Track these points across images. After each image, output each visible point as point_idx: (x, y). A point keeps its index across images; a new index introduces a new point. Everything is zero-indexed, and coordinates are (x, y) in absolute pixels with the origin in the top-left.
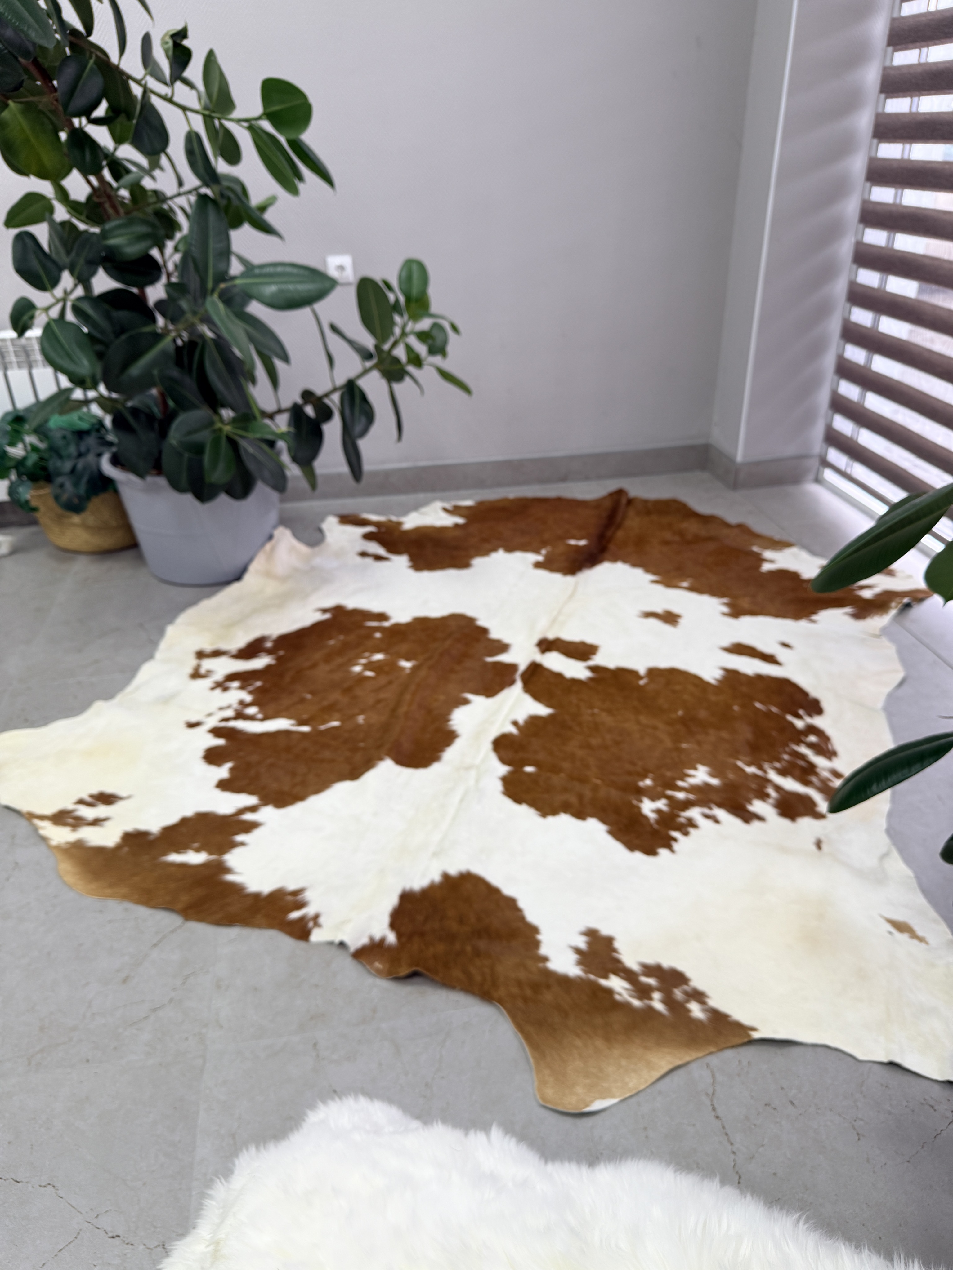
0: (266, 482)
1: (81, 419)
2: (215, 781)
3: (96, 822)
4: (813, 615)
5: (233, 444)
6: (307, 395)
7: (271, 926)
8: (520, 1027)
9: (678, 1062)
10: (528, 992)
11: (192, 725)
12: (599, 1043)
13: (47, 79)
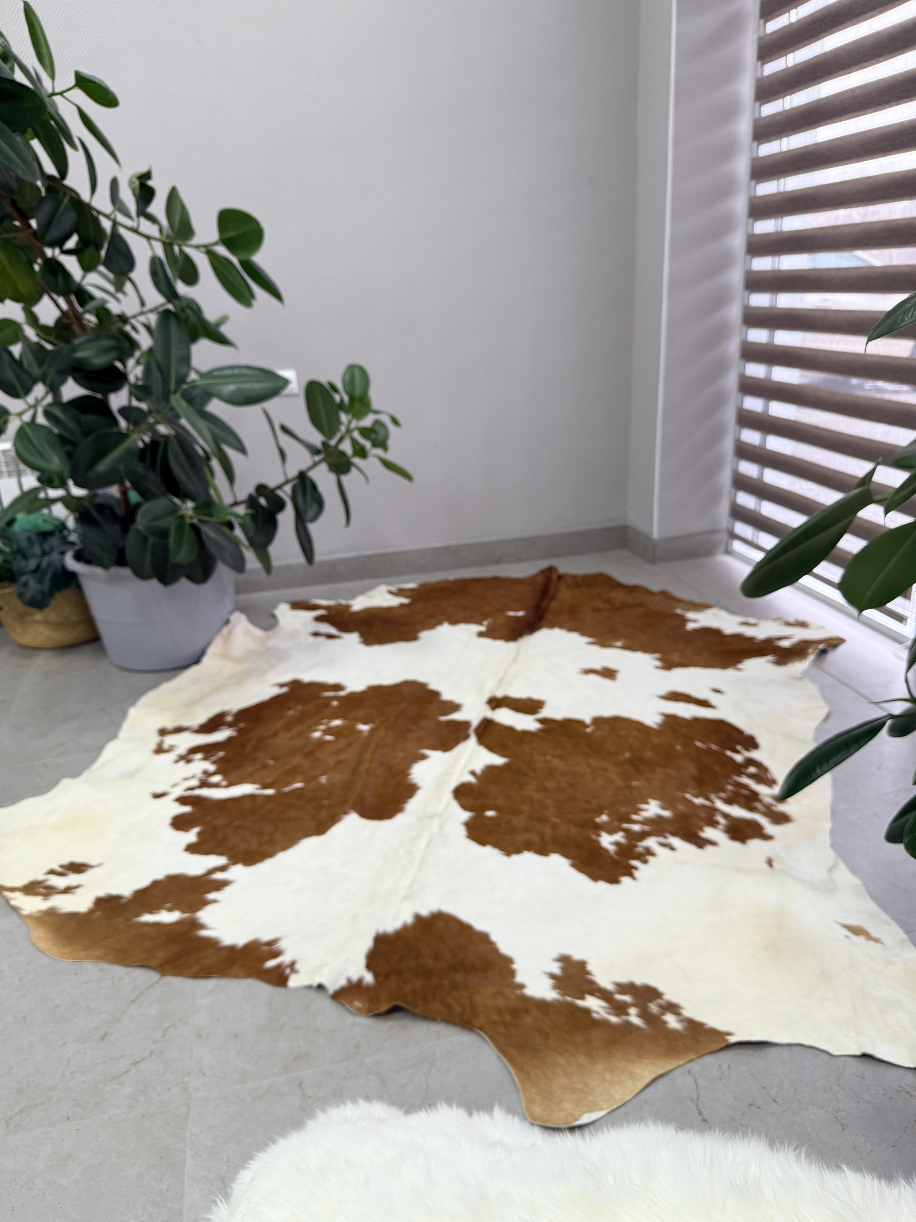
0: (225, 562)
1: (45, 521)
2: (183, 845)
3: (68, 890)
4: (738, 664)
5: (195, 529)
6: (261, 489)
7: (248, 975)
8: (503, 1051)
9: (661, 1071)
10: (508, 1018)
11: (157, 796)
12: (582, 1059)
13: (25, 218)
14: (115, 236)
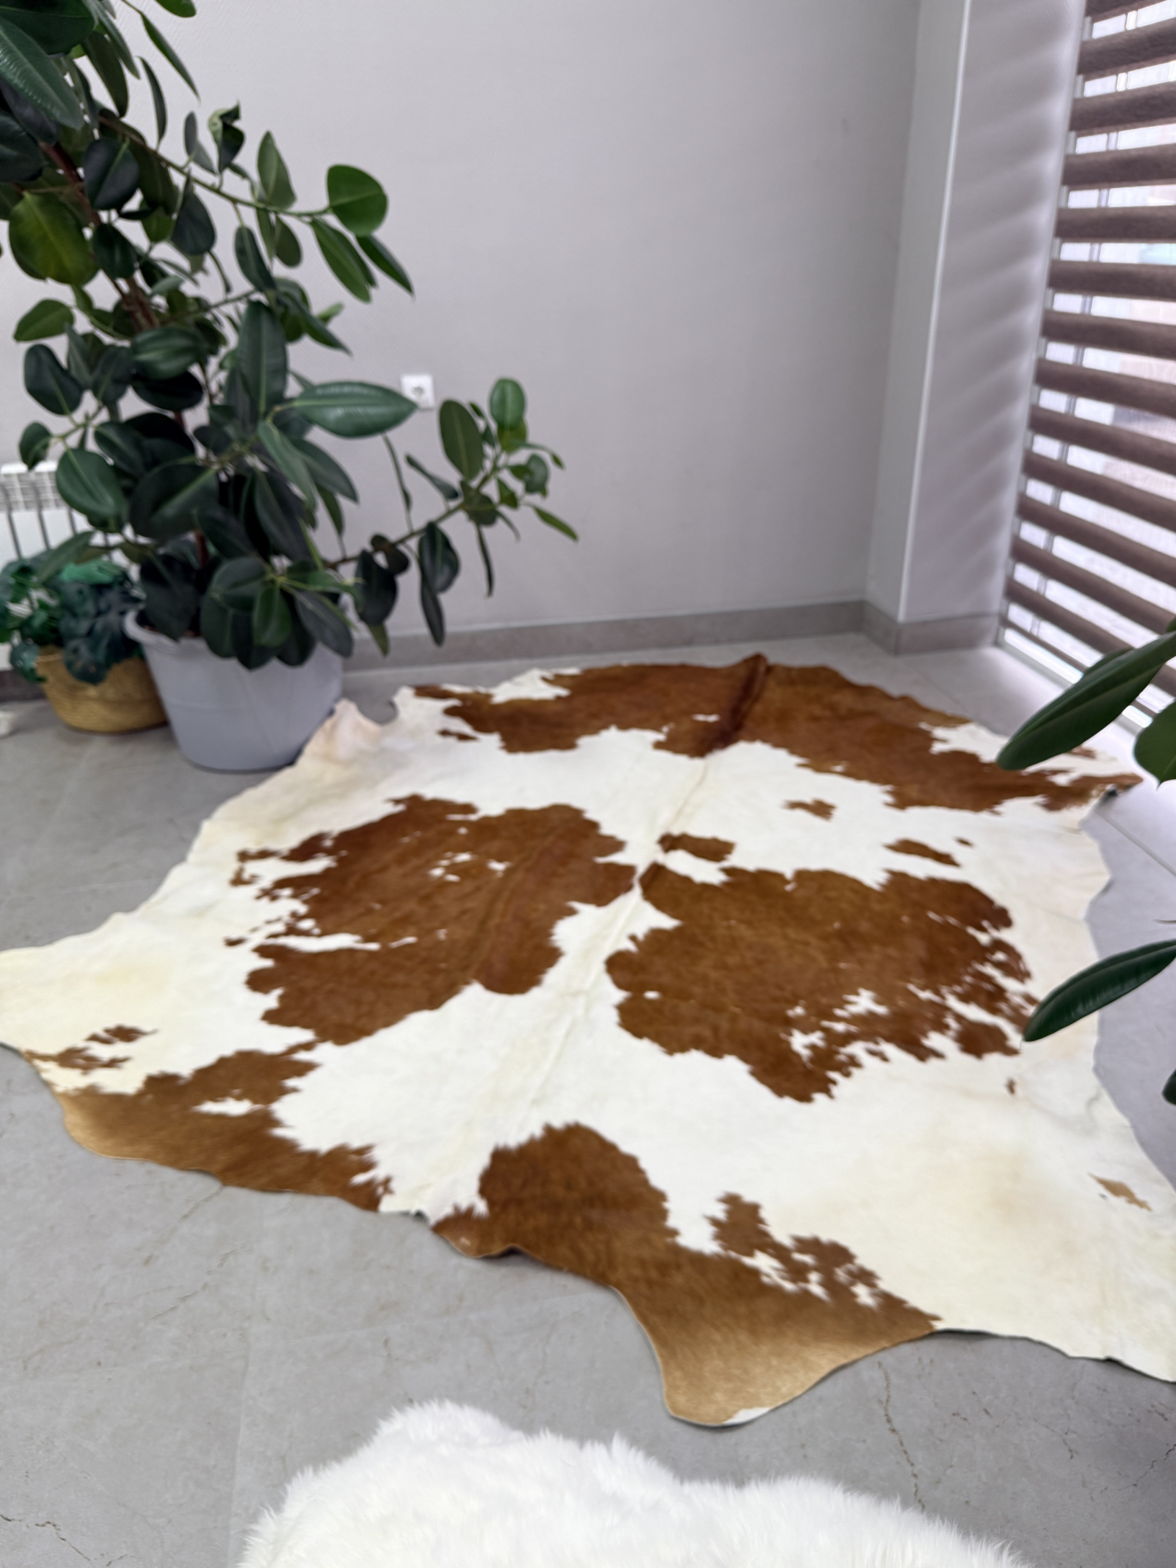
0: (327, 643)
1: (100, 569)
2: (260, 1012)
3: (113, 1063)
4: (996, 806)
5: (288, 598)
6: (379, 541)
7: (330, 1193)
8: (643, 1318)
9: (843, 1361)
10: (654, 1274)
11: (232, 943)
12: (743, 1337)
13: (71, 166)
14: (190, 198)
